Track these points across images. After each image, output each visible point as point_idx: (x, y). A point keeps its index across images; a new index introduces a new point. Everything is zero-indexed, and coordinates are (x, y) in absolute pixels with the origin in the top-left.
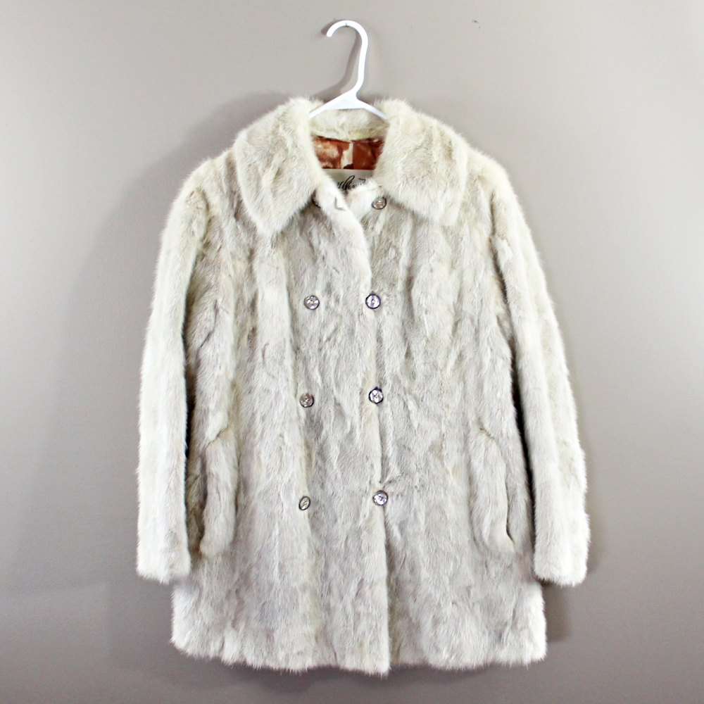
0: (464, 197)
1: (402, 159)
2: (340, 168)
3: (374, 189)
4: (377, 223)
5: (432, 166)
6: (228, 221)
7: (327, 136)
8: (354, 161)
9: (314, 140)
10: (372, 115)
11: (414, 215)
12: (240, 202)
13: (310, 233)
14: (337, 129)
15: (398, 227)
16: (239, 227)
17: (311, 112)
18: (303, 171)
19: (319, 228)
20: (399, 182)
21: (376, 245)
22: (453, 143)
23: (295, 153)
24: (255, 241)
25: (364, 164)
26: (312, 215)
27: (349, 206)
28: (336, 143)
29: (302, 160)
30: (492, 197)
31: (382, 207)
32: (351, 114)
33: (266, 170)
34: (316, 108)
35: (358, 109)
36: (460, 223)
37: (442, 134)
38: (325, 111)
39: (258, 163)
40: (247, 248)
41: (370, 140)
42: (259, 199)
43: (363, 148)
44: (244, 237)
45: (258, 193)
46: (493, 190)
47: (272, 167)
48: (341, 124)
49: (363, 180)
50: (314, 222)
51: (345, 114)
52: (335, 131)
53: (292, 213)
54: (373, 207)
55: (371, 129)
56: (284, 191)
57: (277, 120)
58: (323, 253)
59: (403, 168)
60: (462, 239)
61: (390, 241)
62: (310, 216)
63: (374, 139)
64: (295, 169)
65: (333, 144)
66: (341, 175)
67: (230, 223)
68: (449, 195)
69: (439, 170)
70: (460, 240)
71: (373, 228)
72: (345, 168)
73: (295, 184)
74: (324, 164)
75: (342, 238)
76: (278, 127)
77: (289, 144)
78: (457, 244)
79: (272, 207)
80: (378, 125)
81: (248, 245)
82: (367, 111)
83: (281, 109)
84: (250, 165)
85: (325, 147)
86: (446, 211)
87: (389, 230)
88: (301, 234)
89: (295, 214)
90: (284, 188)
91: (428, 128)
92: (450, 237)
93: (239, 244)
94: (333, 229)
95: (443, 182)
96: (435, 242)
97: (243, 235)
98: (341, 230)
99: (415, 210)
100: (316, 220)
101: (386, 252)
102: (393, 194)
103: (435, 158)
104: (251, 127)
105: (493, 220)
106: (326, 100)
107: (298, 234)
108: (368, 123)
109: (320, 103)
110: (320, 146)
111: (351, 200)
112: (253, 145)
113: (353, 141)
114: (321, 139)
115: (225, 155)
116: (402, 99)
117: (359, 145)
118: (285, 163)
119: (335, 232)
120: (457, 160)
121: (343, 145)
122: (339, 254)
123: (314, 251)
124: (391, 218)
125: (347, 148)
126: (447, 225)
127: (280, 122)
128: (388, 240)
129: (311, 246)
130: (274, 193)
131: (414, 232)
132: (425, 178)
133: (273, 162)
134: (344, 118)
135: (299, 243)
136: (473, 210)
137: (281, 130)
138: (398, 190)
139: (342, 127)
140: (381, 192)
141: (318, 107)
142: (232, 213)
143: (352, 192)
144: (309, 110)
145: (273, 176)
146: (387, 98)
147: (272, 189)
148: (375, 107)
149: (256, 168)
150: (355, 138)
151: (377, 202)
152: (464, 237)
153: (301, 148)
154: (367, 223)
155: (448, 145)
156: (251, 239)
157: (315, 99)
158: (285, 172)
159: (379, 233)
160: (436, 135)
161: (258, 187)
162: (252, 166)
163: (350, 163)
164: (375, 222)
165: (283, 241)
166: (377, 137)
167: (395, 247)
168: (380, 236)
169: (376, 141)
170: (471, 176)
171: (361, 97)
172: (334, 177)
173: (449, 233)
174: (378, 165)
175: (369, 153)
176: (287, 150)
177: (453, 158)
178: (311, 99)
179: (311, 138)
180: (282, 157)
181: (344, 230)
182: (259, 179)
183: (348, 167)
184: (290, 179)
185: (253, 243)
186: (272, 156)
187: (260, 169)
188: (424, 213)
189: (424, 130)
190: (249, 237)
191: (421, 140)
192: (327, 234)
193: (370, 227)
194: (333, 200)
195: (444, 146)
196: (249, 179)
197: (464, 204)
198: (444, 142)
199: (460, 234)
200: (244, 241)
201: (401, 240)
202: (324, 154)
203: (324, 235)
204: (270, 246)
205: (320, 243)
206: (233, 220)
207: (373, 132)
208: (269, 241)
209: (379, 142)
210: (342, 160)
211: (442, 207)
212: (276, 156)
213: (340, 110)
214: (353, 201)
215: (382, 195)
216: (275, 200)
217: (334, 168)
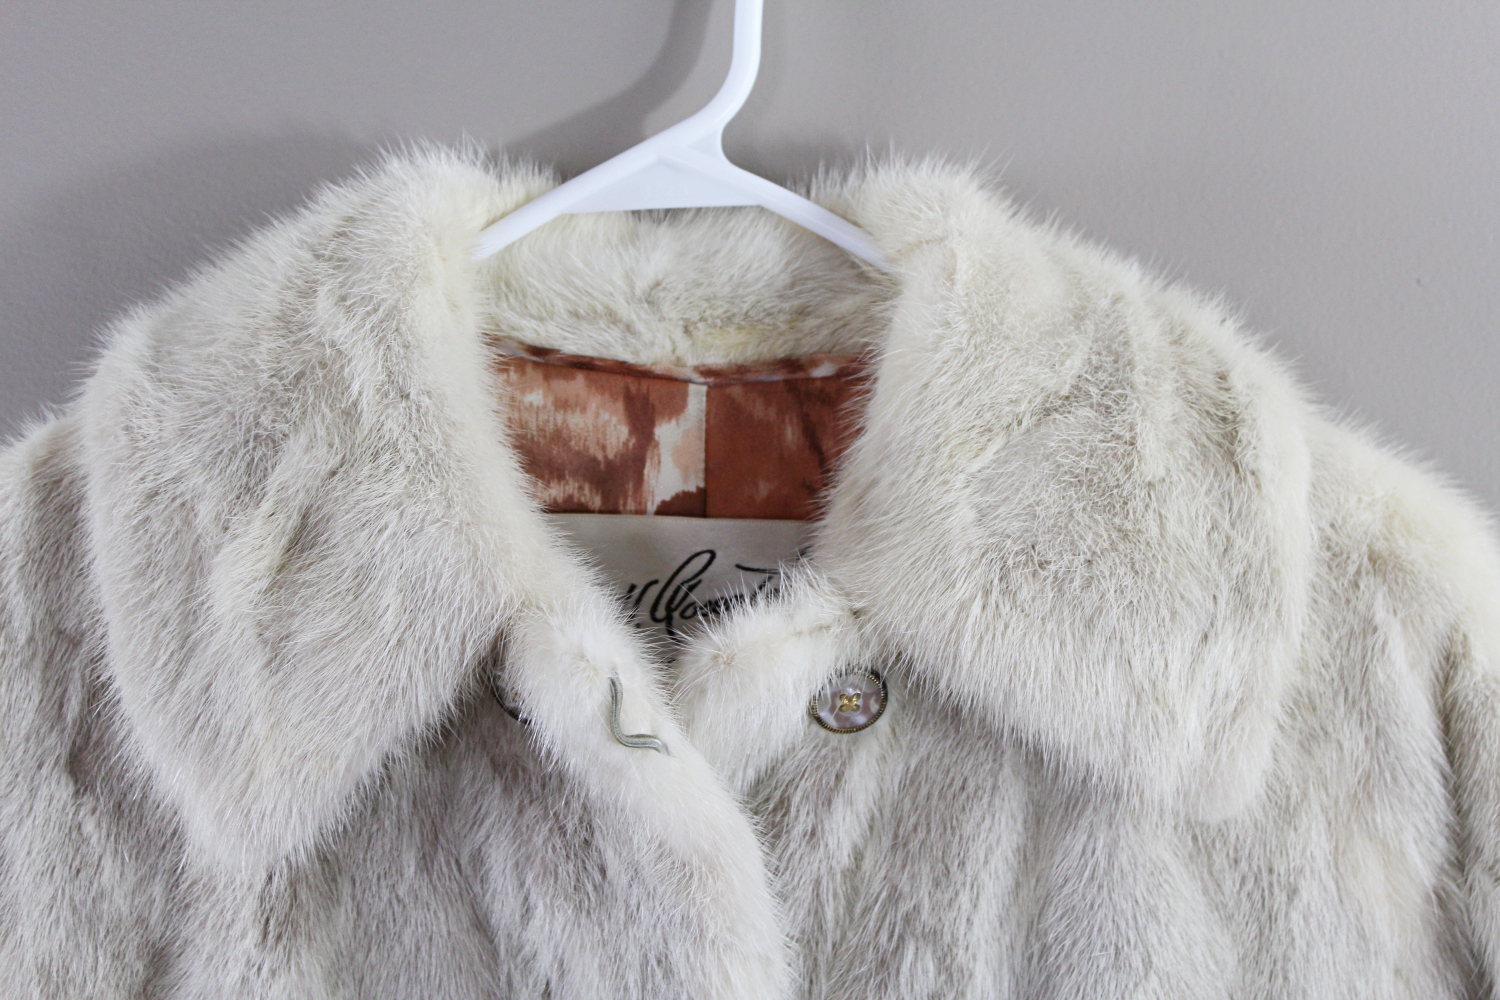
0: (1304, 668)
1: (975, 466)
2: (641, 512)
3: (824, 628)
4: (838, 803)
5: (1137, 504)
6: (33, 793)
7: (574, 344)
8: (708, 472)
9: (502, 366)
10: (803, 238)
11: (1035, 761)
12: (96, 692)
13: (478, 858)
14: (625, 311)
15: (950, 826)
16: (89, 827)
17: (491, 223)
18: (432, 530)
19: (521, 838)
20: (962, 590)
21: (830, 925)
22: (1237, 381)
23: (392, 427)
24: (179, 903)
25: (764, 489)
26: (485, 760)
27: (688, 724)
28: (619, 382)
29: (430, 465)
30: (1449, 666)
31: (861, 719)
32: (697, 235)
33: (236, 525)
34: (518, 207)
35: (734, 210)
36: (1284, 809)
37: (1178, 337)
38: (568, 219)
39: (197, 479)
40: (134, 939)
41: (791, 364)
42: (191, 681)
43: (759, 410)
44: (114, 876)
45: (186, 648)
46: (1455, 628)
47: (266, 506)
48: (641, 285)
49: (765, 580)
50: (494, 800)
51: (665, 237)
52: (612, 318)
53: (371, 761)
54: (820, 721)
55: (802, 312)
56: (328, 641)
57: (307, 256)
58: (545, 964)
59: (982, 515)
60: (1293, 892)
61: (905, 907)
62: (473, 773)
63: (814, 363)
64: (392, 516)
65: (602, 389)
66: (642, 546)
67: (40, 806)
68: (1225, 659)
69: (1171, 526)
70: (1281, 897)
71: (813, 834)
72: (665, 509)
73: (390, 598)
74: (556, 492)
75: (650, 895)
76: (308, 292)
77: (364, 376)
78: (1266, 920)
79: (259, 728)
80: (836, 292)
81: (141, 921)
82: (780, 220)
83: (333, 204)
84: (152, 495)
85: (562, 405)
86: (1213, 746)
87: (899, 844)
88: (425, 863)
89: (387, 762)
90: (331, 622)
91: (1104, 304)
92: (1229, 886)
93: (87, 918)
94: (598, 840)
95: (1196, 593)
96: (1152, 912)
97: (109, 868)
98: (645, 857)
99: (1049, 740)
100: (507, 791)
101: (886, 965)
102: (926, 655)
103: (1154, 459)
104: (177, 300)
105: (1457, 789)
106: (566, 172)
107: (410, 870)
108: (785, 279)
109: (537, 182)
110: (536, 397)
111: (702, 691)
112: (176, 385)
113: (707, 372)
114: (543, 361)
115: (36, 435)
116: (955, 157)
117: (736, 391)
118: (338, 485)
119: (613, 866)
120: (1266, 467)
121: (656, 391)
122: (632, 978)
123: (494, 954)
124: (911, 781)
125: (676, 407)
126: (1214, 818)
127: (323, 267)
128: (895, 897)
129: (481, 925)
130: (276, 648)
131: (1033, 856)
132: (1103, 566)
133: (273, 482)
134: (660, 256)
135: (416, 915)
136: (1352, 739)
137: (324, 304)
138: (956, 631)
139: (651, 301)
140: (865, 643)
141: (529, 200)
142: (57, 745)
143: (708, 644)
144: (480, 215)
145: (272, 554)
146: (880, 155)
147: (262, 627)
148: (817, 202)
149: (187, 509)
150: (717, 357)
151: (838, 695)
152: (1303, 884)
153: (425, 401)
154: (784, 804)
155: (1209, 384)
156: (158, 889)
157: (514, 162)
158: (337, 532)
159: (844, 858)
160: (1147, 337)
161: (191, 612)
162: (164, 498)
163: (694, 484)
164: (826, 800)
165: (331, 899)
166: (829, 354)
167: (933, 936)
168: (853, 873)
169: (823, 371)
170: (1333, 555)
171: (743, 151)
172: (606, 561)
173: (1220, 860)
174: (839, 499)
175: (791, 434)
176: (351, 415)
177: (1247, 458)
178: (492, 160)
179: (492, 353)
180: (321, 451)
181: (663, 852)
182: (195, 568)
183: (680, 506)
184: (363, 575)
185: (167, 916)
186: (275, 443)
187: (205, 512)
188: (1100, 758)
189: (1079, 318)
190: (142, 883)
191: (1075, 364)
192: (566, 869)
193: (797, 832)
194: (600, 694)
195: (1190, 395)
196: (141, 572)
197: (1302, 704)
198: (1193, 373)
199: (1280, 867)
200: (119, 903)
201: (964, 899)
202: (559, 436)
203: (550, 872)
204: (253, 935)
205: (527, 913)
206: (64, 791)
207: (811, 322)
208: (251, 904)
209: (840, 374)
210: (648, 471)
211: (1192, 722)
212: (295, 446)
213: (637, 214)
214: (711, 695)
215: (866, 659)
216: (282, 685)
217: (610, 509)
